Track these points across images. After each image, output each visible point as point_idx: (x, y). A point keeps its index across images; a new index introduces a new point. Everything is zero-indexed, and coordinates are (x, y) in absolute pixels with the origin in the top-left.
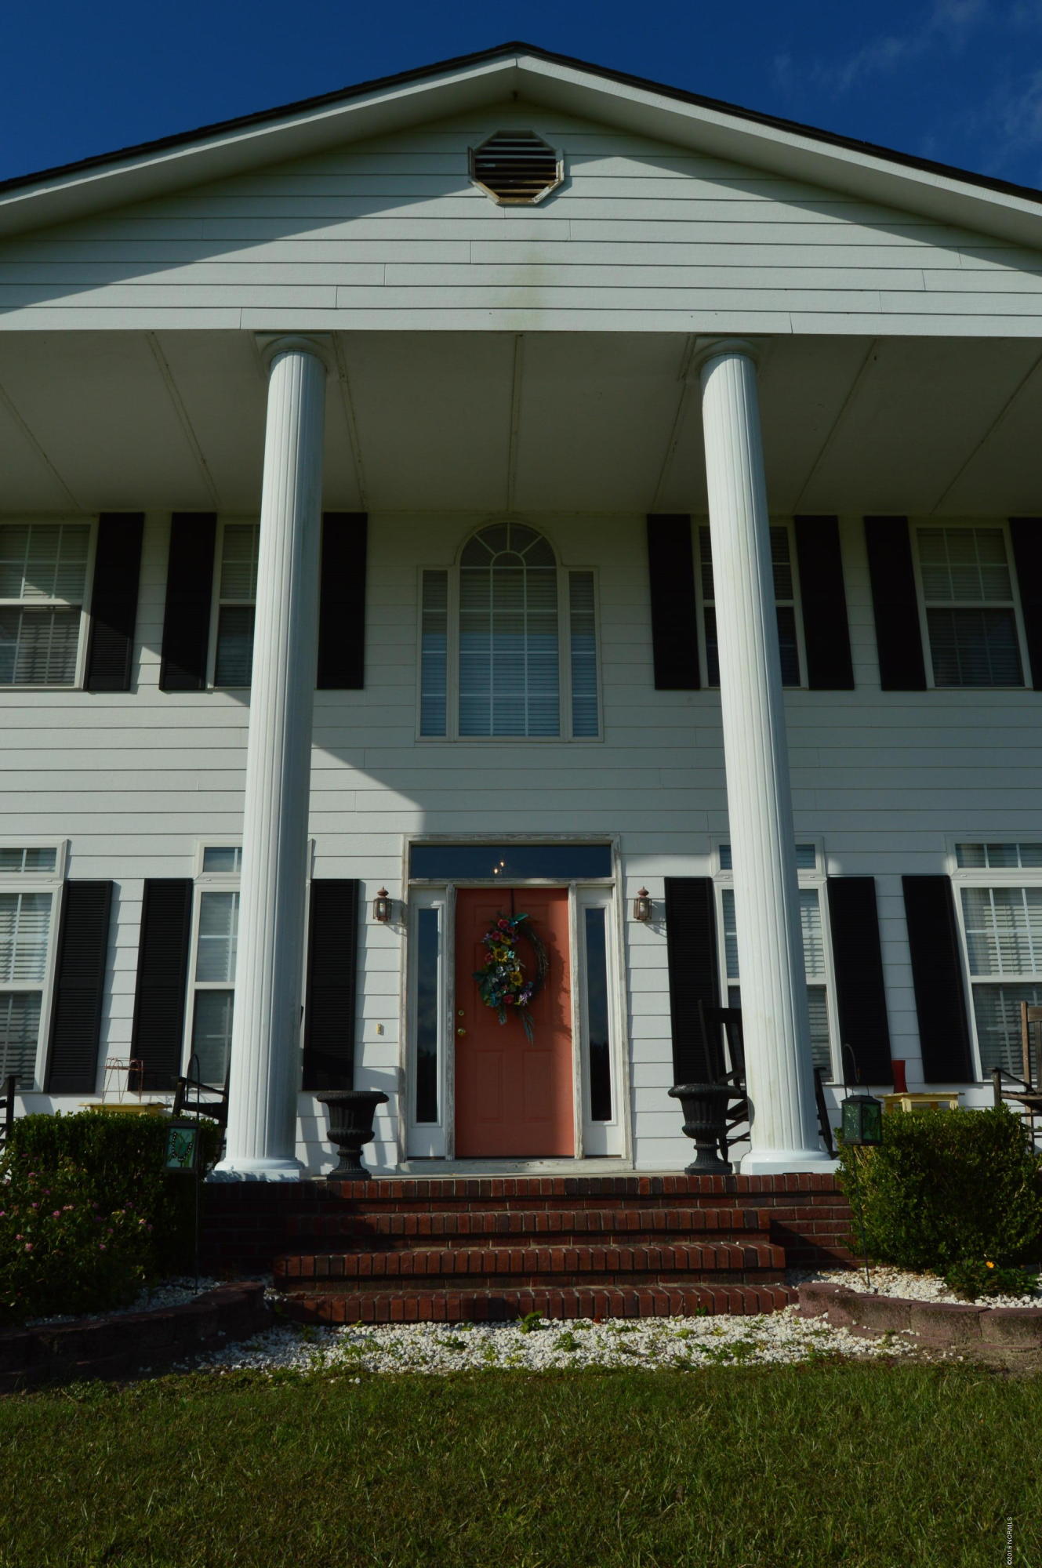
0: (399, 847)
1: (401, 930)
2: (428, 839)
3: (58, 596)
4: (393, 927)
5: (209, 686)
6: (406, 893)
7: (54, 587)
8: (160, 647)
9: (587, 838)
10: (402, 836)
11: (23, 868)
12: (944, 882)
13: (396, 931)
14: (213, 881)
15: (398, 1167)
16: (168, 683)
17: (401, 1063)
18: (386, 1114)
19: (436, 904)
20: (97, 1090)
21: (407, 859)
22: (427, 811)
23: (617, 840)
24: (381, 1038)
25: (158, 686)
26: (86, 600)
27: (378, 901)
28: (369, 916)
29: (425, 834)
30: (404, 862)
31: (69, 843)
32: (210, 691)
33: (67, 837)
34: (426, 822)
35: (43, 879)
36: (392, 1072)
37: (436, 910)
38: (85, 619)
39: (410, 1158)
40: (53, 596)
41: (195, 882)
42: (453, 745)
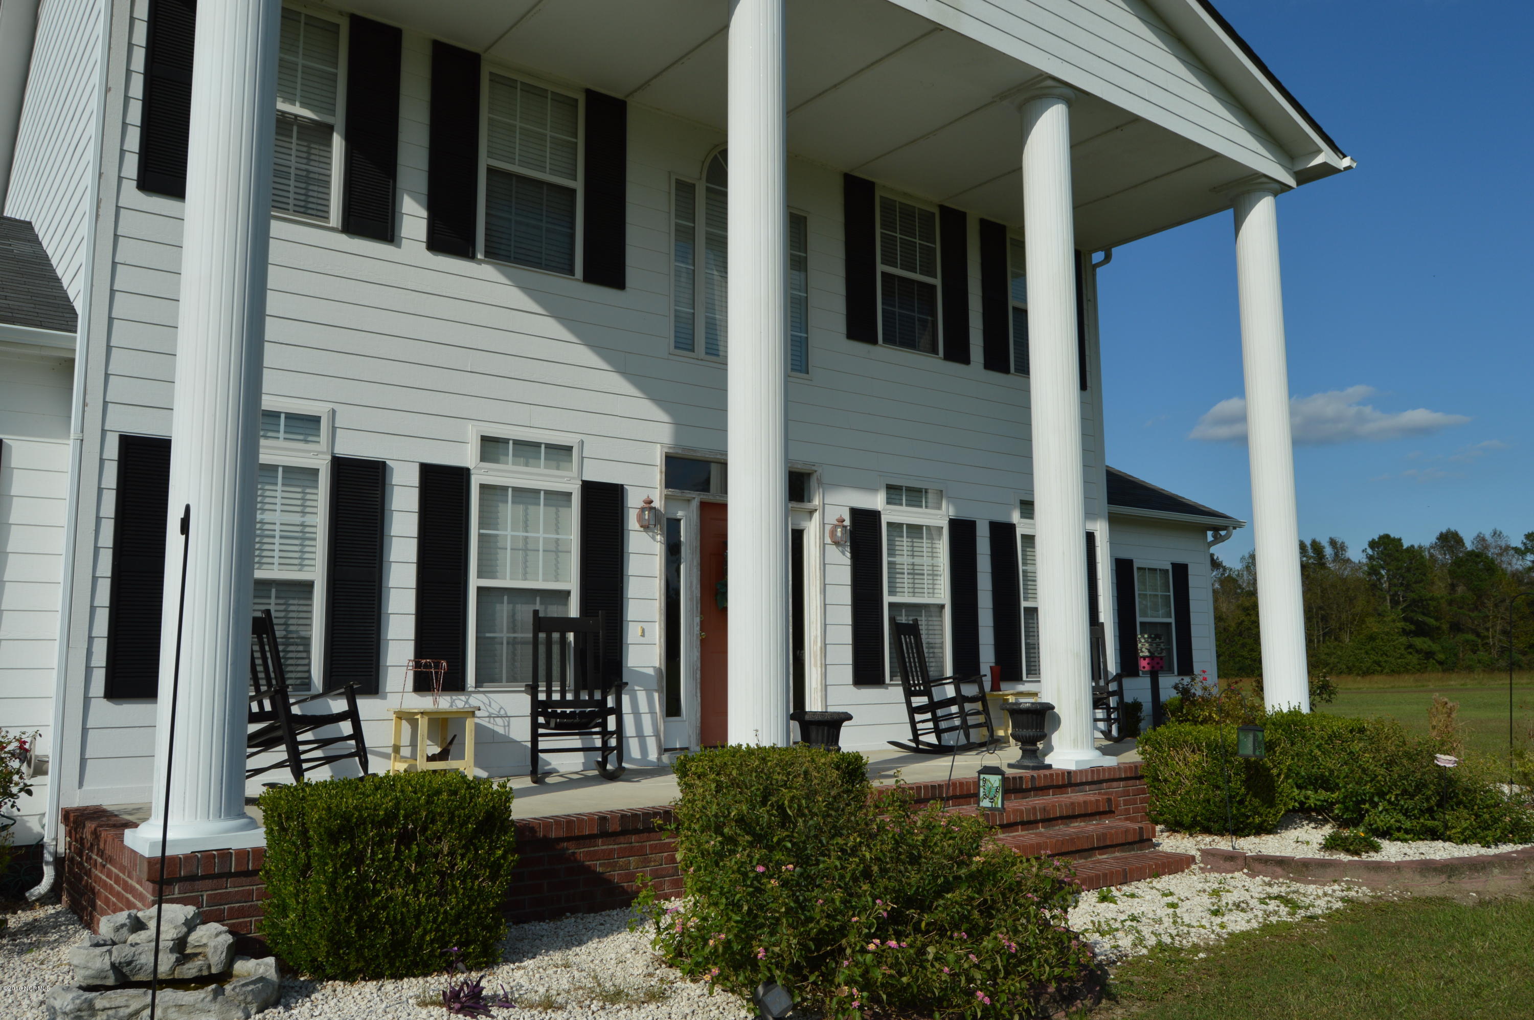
0: (658, 459)
1: (658, 537)
2: (680, 452)
3: (304, 105)
4: (651, 534)
5: (480, 256)
6: (663, 502)
7: (298, 92)
8: (424, 199)
9: (799, 466)
10: (659, 445)
11: (281, 435)
12: (1011, 528)
13: (654, 538)
14: (490, 473)
15: (659, 759)
16: (436, 243)
17: (660, 664)
18: (647, 711)
19: (680, 514)
20: (380, 690)
21: (664, 470)
22: (678, 424)
23: (820, 471)
24: (642, 640)
25: (424, 245)
26: (339, 119)
27: (643, 510)
28: (632, 522)
29: (676, 446)
30: (661, 472)
31: (334, 412)
32: (480, 262)
33: (331, 406)
34: (677, 434)
35: (309, 451)
36: (651, 672)
37: (679, 520)
38: (338, 143)
39: (666, 750)
40: (298, 104)
41: (472, 472)
42: (700, 362)
